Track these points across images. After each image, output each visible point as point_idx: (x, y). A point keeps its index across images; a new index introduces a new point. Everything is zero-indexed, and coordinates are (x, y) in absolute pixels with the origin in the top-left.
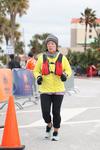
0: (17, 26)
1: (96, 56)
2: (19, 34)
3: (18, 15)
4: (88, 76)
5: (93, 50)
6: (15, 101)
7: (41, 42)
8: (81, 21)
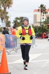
0: (7, 13)
1: (46, 28)
2: (8, 17)
3: (7, 7)
4: (42, 38)
5: (44, 25)
6: (6, 50)
7: (19, 21)
8: (39, 10)
